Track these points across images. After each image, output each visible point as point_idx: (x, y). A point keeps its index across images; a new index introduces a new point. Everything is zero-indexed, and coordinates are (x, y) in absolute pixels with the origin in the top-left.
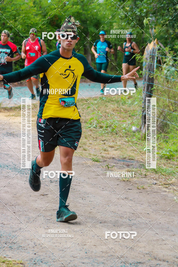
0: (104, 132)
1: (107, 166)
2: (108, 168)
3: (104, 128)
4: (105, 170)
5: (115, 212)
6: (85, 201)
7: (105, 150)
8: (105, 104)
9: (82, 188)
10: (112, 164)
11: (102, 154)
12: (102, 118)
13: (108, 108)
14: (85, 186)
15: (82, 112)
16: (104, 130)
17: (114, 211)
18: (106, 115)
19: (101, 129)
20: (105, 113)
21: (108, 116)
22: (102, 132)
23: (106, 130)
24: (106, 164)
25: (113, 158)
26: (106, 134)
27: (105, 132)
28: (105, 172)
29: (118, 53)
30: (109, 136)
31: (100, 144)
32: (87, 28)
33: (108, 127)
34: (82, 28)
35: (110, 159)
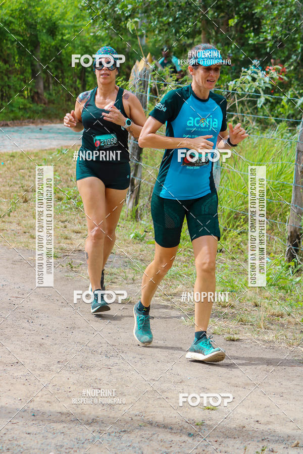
0: (64, 207)
1: (69, 264)
2: (72, 267)
3: (65, 201)
4: (66, 272)
5: (83, 344)
6: (32, 324)
7: (66, 238)
8: (66, 160)
9: (27, 302)
10: (78, 261)
11: (61, 244)
12: (62, 183)
13: (71, 167)
14: (33, 298)
15: (28, 174)
16: (64, 204)
17: (81, 342)
18: (68, 179)
19: (58, 203)
20: (67, 176)
21: (71, 181)
22: (61, 207)
23: (67, 203)
24: (67, 260)
25: (80, 251)
26: (67, 210)
27: (66, 207)
28: (66, 274)
29: (88, 77)
30: (72, 213)
31: (58, 228)
32: (36, 36)
33: (71, 198)
34: (28, 35)
35: (74, 253)
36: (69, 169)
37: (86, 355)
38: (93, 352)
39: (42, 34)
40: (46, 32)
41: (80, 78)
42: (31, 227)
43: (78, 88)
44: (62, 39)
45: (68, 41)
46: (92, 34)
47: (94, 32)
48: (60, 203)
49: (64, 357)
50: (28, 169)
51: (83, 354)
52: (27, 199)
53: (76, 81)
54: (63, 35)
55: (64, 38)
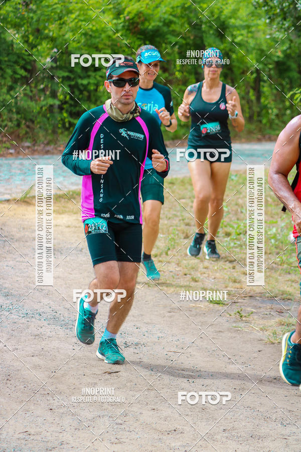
0: (232, 244)
1: (238, 312)
2: (241, 316)
3: (233, 236)
4: (235, 322)
5: (254, 408)
6: (192, 384)
7: (235, 281)
8: (235, 187)
9: (188, 357)
10: (249, 309)
11: (229, 289)
12: (231, 216)
13: (241, 196)
14: (194, 353)
15: (190, 204)
16: (232, 240)
17: (252, 406)
18: (238, 210)
19: (226, 239)
20: (237, 207)
21: (242, 212)
22: (230, 244)
23: (236, 239)
24: (236, 308)
25: (251, 297)
26: (236, 247)
27: (235, 244)
28: (234, 325)
29: (263, 87)
30: (242, 251)
31: (226, 269)
32: (201, 38)
33: (240, 234)
34: (192, 38)
35: (244, 299)
36: (238, 198)
37: (257, 422)
38: (266, 419)
39: (208, 36)
40: (213, 34)
41: (254, 89)
42: (193, 268)
43: (252, 101)
44: (233, 41)
45: (239, 44)
46: (268, 37)
47: (270, 34)
48: (228, 239)
49: (231, 424)
50: (190, 198)
51: (253, 421)
52: (189, 235)
53: (249, 92)
54: (234, 36)
55: (236, 40)
